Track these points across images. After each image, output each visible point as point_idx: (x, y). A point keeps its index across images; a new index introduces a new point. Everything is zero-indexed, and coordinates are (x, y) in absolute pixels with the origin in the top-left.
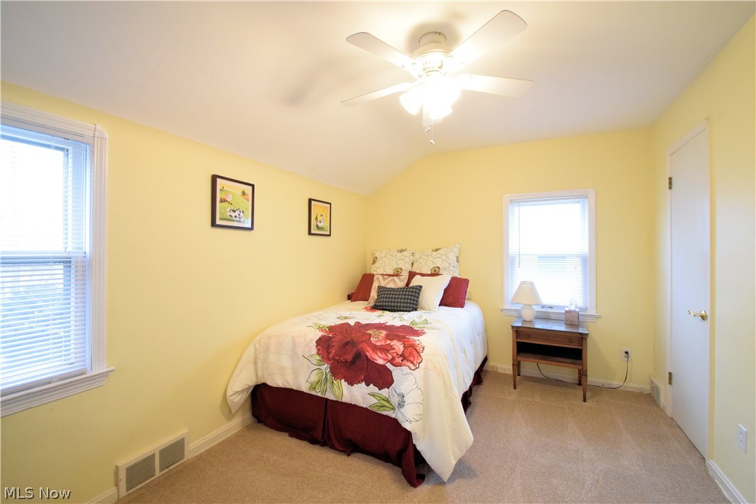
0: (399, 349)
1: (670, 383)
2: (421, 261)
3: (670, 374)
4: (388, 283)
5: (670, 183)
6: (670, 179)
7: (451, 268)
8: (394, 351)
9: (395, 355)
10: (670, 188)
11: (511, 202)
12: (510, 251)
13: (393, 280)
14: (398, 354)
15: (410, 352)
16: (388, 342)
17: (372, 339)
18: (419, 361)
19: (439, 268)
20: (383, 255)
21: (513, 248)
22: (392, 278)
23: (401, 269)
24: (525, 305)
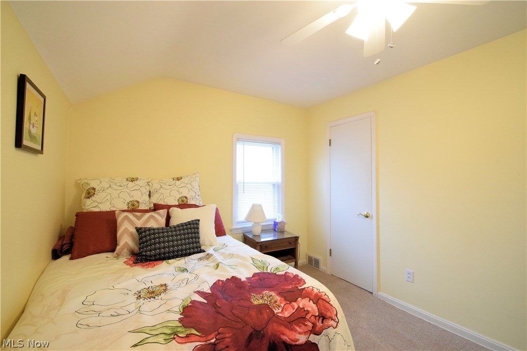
0: (312, 308)
1: (330, 255)
2: (162, 191)
3: (330, 250)
4: (147, 221)
5: (330, 143)
6: (330, 140)
7: (197, 197)
8: (310, 315)
9: (313, 318)
10: (330, 145)
11: (238, 140)
12: (237, 180)
13: (152, 217)
14: (316, 317)
15: (324, 306)
16: (296, 305)
17: (276, 312)
18: (335, 313)
19: (186, 198)
20: (106, 185)
21: (239, 178)
22: (148, 215)
23: (138, 202)
24: (255, 223)
